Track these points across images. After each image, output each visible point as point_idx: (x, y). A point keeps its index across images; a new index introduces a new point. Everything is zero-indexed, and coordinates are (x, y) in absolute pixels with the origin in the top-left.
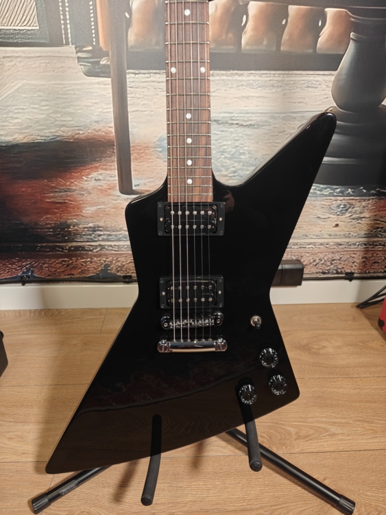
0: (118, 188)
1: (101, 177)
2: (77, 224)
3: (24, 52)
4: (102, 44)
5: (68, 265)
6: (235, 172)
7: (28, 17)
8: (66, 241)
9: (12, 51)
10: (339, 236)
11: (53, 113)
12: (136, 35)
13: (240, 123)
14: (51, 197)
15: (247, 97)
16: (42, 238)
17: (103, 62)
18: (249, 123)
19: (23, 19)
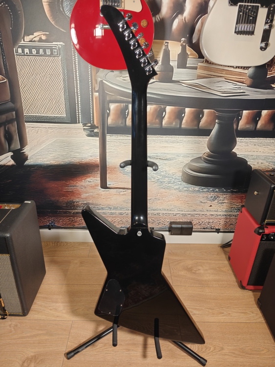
0: (100, 186)
1: (91, 181)
2: (78, 202)
3: (58, 126)
4: (95, 123)
5: (72, 221)
6: (158, 180)
7: (61, 111)
8: (72, 209)
9: (53, 125)
10: (212, 211)
11: (70, 152)
12: (112, 120)
13: (161, 158)
14: (66, 189)
15: (165, 147)
16: (60, 208)
17: (96, 130)
18: (166, 158)
19: (59, 112)
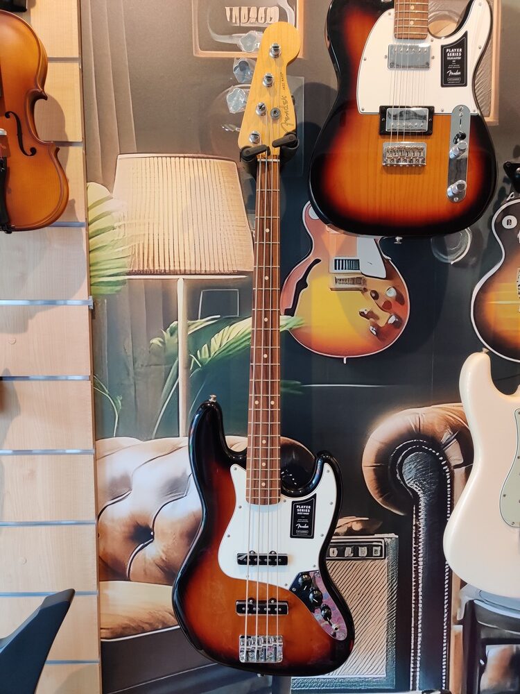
7: (376, 667)
19: (371, 668)
